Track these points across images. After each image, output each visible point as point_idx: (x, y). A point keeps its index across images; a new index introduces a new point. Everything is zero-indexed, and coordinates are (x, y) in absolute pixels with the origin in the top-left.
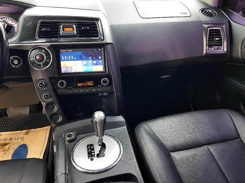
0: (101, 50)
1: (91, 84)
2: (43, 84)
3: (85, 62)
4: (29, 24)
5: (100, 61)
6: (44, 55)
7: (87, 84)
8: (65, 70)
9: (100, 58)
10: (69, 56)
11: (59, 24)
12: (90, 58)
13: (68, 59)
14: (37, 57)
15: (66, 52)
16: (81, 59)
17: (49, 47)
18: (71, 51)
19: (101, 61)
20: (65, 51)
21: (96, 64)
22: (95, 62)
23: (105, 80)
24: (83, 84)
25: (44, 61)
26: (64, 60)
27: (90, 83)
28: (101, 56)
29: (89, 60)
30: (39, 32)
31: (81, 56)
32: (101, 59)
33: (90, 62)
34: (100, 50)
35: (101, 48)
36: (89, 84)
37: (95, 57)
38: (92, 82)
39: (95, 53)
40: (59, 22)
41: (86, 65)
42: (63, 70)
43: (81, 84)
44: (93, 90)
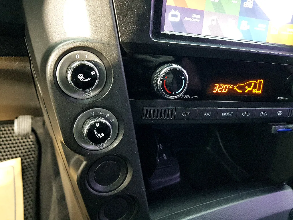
1: (254, 91)
2: (93, 73)
3: (250, 2)
7: (243, 88)
8: (177, 20)
24: (233, 87)
36: (251, 89)
38: (260, 82)
43: (224, 85)
44: (261, 114)
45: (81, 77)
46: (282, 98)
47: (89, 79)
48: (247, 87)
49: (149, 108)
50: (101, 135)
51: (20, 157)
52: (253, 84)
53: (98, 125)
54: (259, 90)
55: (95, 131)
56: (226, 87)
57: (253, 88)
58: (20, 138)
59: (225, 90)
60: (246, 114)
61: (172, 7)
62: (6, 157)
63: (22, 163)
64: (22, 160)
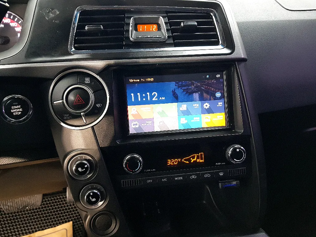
0: (222, 77)
1: (198, 160)
2: (86, 166)
3: (184, 106)
4: (51, 15)
5: (219, 103)
6: (90, 92)
7: (189, 160)
8: (137, 126)
9: (218, 95)
10: (148, 93)
11: (125, 16)
12: (196, 96)
13: (144, 99)
14: (71, 97)
15: (140, 82)
16: (175, 98)
17: (103, 72)
18: (152, 79)
19: (221, 103)
20: (138, 80)
21: (209, 111)
22: (207, 105)
23: (238, 150)
24: (181, 160)
25: (90, 107)
26: (137, 103)
27: (197, 158)
28: (221, 90)
29: (192, 100)
30: (77, 34)
31: (177, 91)
32: (220, 98)
33: (196, 105)
34: (218, 76)
35: (220, 72)
36: (195, 159)
37: (207, 93)
38: (201, 155)
39: (208, 85)
40: (124, 12)
41: (186, 113)
42: (133, 128)
43: (174, 159)
44: (206, 176)
45: (80, 169)
46: (219, 164)
47: (84, 169)
48: (191, 158)
49: (125, 180)
50: (94, 200)
51: (72, 220)
52: (196, 156)
53: (91, 194)
54: (202, 159)
55: (90, 197)
56: (176, 160)
57: (197, 159)
58: (72, 204)
59: (176, 163)
60: (193, 177)
61: (133, 120)
62: (61, 221)
63: (74, 225)
64: (73, 223)
